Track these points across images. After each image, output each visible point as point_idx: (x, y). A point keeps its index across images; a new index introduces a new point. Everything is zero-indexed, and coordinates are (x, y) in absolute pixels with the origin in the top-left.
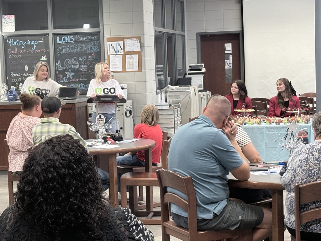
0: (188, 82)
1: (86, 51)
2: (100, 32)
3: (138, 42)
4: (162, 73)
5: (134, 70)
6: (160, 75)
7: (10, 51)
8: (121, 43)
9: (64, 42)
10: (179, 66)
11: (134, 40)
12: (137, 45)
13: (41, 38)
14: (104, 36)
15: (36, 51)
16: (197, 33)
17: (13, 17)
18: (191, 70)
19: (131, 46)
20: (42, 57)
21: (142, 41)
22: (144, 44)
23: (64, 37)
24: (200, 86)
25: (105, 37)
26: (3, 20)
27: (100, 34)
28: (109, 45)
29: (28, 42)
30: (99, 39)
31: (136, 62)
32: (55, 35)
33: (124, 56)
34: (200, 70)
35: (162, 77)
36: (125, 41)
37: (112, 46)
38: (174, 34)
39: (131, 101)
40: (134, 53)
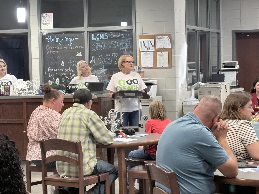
1: (119, 48)
2: (132, 29)
3: (168, 40)
4: (195, 70)
5: (164, 66)
6: (192, 72)
7: (48, 48)
8: (153, 40)
9: (99, 39)
10: (213, 62)
11: (165, 37)
12: (167, 43)
13: (77, 36)
14: (137, 33)
15: (72, 48)
17: (51, 15)
18: (225, 67)
19: (162, 43)
20: (77, 54)
21: (172, 39)
22: (174, 41)
23: (99, 34)
24: (233, 83)
25: (137, 35)
26: (42, 18)
27: (132, 32)
28: (141, 42)
29: (65, 39)
30: (131, 36)
31: (166, 59)
32: (90, 32)
33: (155, 53)
34: (234, 67)
35: (194, 74)
36: (156, 38)
37: (143, 43)
38: (208, 32)
39: (160, 97)
40: (165, 50)
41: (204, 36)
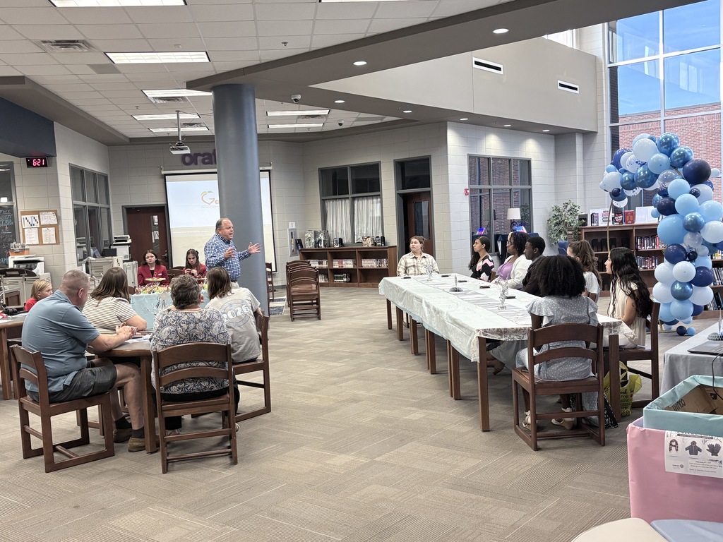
0: (114, 253)
2: (13, 205)
3: (54, 215)
4: (85, 245)
5: (51, 243)
6: (82, 247)
8: (37, 216)
10: (105, 237)
11: (50, 213)
12: (53, 219)
14: (18, 209)
16: (123, 206)
18: (117, 241)
19: (47, 219)
21: (58, 215)
22: (60, 217)
24: (126, 257)
27: (13, 208)
28: (24, 218)
30: (12, 212)
31: (53, 235)
33: (40, 229)
34: (126, 241)
35: (85, 249)
36: (41, 214)
37: (26, 219)
38: (97, 207)
39: (49, 273)
40: (51, 226)
41: (93, 212)
